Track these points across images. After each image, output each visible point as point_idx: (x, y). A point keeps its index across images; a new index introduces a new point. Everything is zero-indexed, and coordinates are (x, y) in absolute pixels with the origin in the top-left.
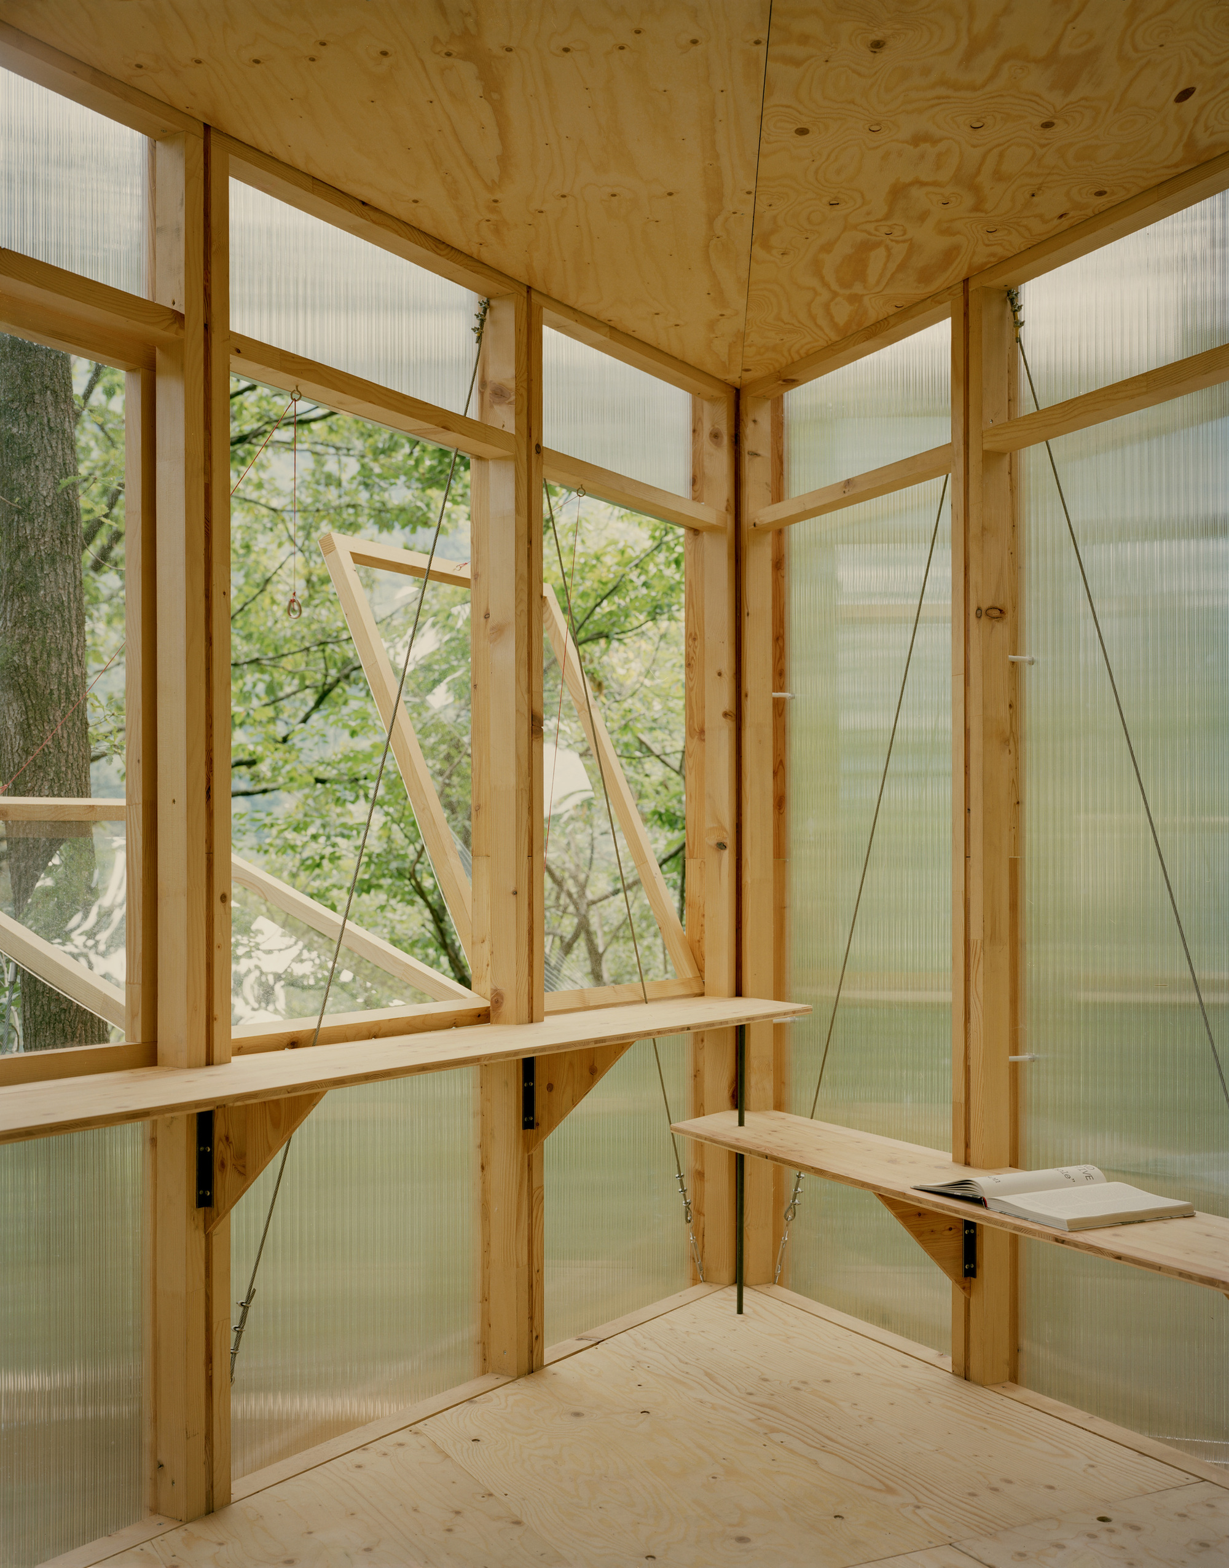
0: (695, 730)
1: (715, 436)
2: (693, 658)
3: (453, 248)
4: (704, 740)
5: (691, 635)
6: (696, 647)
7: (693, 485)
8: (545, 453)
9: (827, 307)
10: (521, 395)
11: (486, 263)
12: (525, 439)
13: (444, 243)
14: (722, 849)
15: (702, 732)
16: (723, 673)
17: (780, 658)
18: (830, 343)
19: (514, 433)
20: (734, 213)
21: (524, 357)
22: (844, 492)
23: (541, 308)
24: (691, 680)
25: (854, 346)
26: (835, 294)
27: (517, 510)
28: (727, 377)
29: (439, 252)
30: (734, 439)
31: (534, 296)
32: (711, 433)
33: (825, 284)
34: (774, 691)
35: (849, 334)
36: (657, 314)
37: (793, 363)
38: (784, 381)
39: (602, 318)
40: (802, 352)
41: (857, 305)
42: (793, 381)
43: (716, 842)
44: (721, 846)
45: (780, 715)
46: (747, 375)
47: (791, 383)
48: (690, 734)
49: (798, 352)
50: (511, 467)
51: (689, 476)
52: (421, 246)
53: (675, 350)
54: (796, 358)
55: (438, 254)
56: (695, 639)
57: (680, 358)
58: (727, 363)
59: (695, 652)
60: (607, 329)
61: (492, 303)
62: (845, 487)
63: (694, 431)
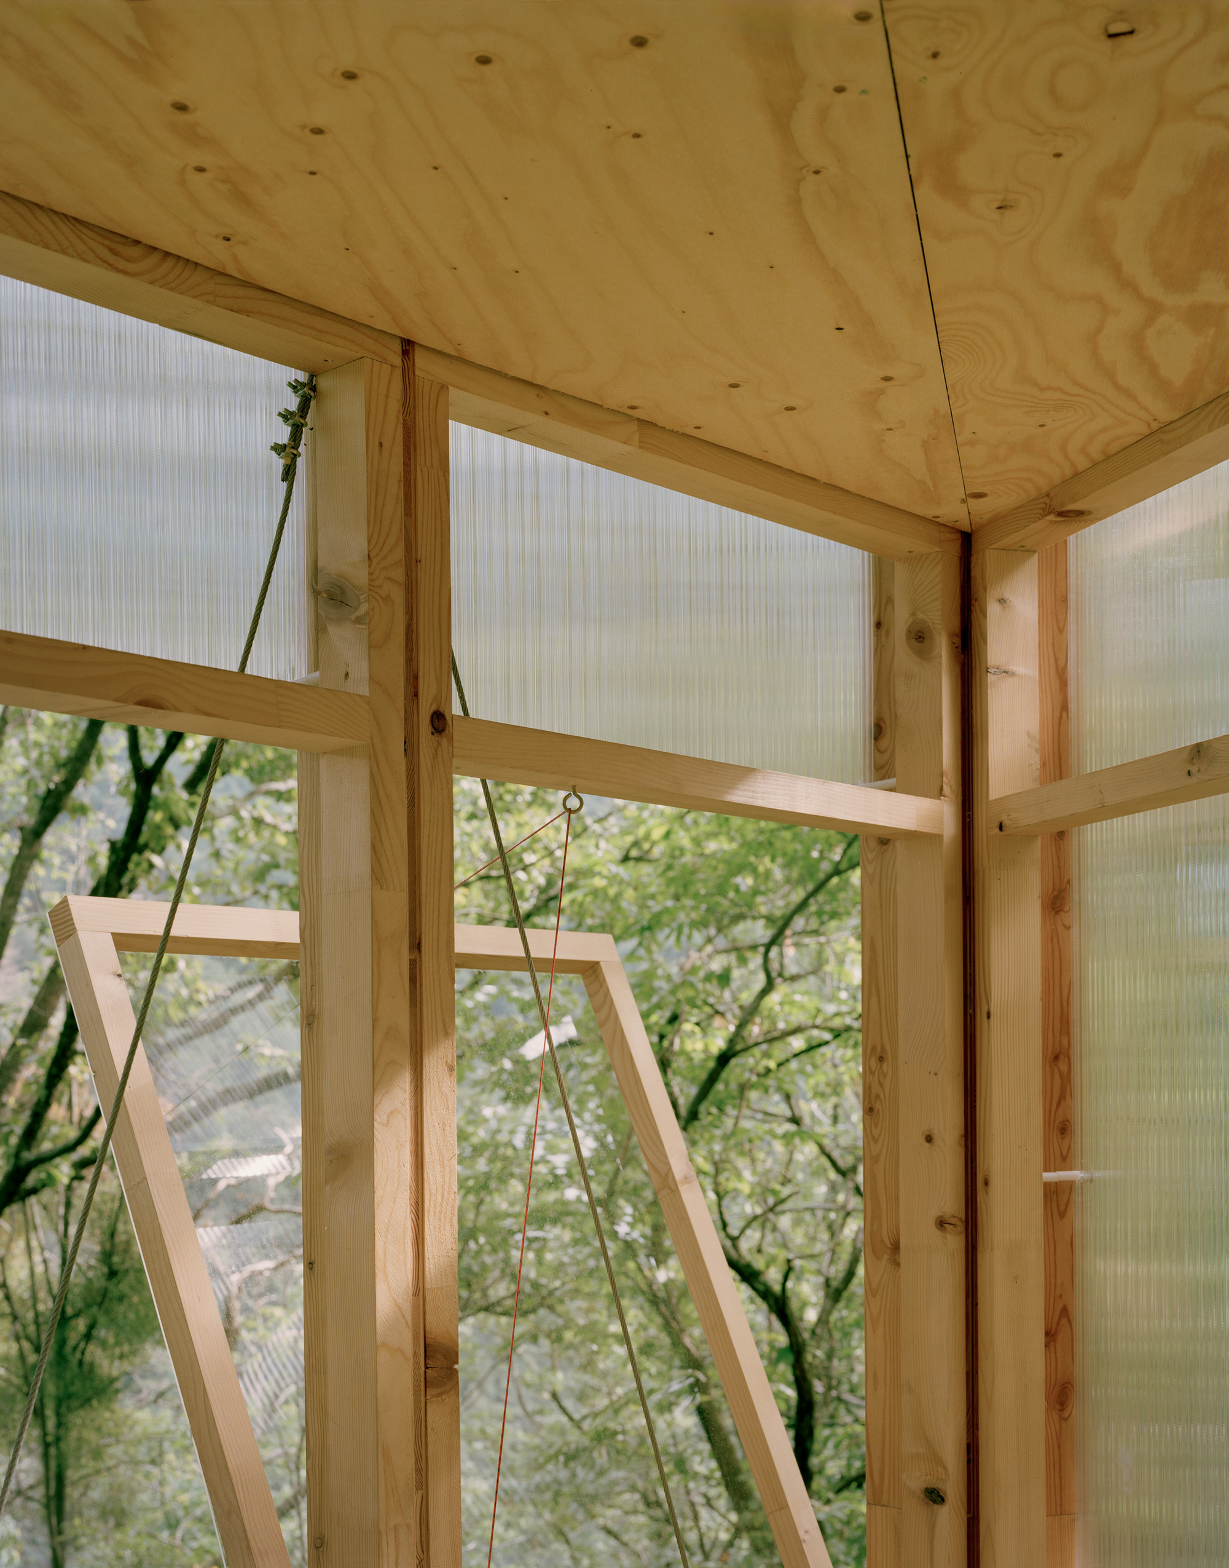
0: (883, 1242)
1: (919, 636)
2: (878, 1096)
3: (167, 254)
4: (898, 1264)
5: (874, 1049)
6: (885, 1076)
7: (875, 739)
8: (457, 731)
9: (1137, 342)
10: (387, 599)
11: (268, 286)
12: (400, 703)
13: (137, 242)
14: (935, 1502)
15: (896, 1248)
16: (935, 1138)
17: (1062, 1097)
18: (1155, 426)
19: (366, 693)
20: (840, 90)
21: (393, 509)
22: (1189, 773)
23: (444, 387)
24: (876, 1141)
25: (1210, 430)
26: (1155, 308)
27: (378, 877)
28: (938, 512)
29: (122, 264)
30: (958, 641)
31: (421, 360)
32: (909, 632)
33: (1128, 285)
34: (1047, 1169)
35: (1198, 403)
36: (735, 386)
37: (1076, 474)
38: (1061, 514)
39: (612, 402)
40: (1095, 450)
41: (1212, 332)
42: (1080, 513)
43: (923, 1485)
44: (935, 1496)
45: (1062, 1215)
46: (975, 505)
47: (1076, 517)
48: (874, 1251)
49: (1083, 450)
50: (361, 769)
51: (869, 721)
52: (64, 252)
53: (807, 462)
54: (1082, 463)
55: (118, 271)
56: (881, 1059)
57: (823, 479)
58: (930, 483)
59: (881, 1085)
60: (633, 427)
61: (323, 383)
62: (1191, 760)
63: (878, 625)
